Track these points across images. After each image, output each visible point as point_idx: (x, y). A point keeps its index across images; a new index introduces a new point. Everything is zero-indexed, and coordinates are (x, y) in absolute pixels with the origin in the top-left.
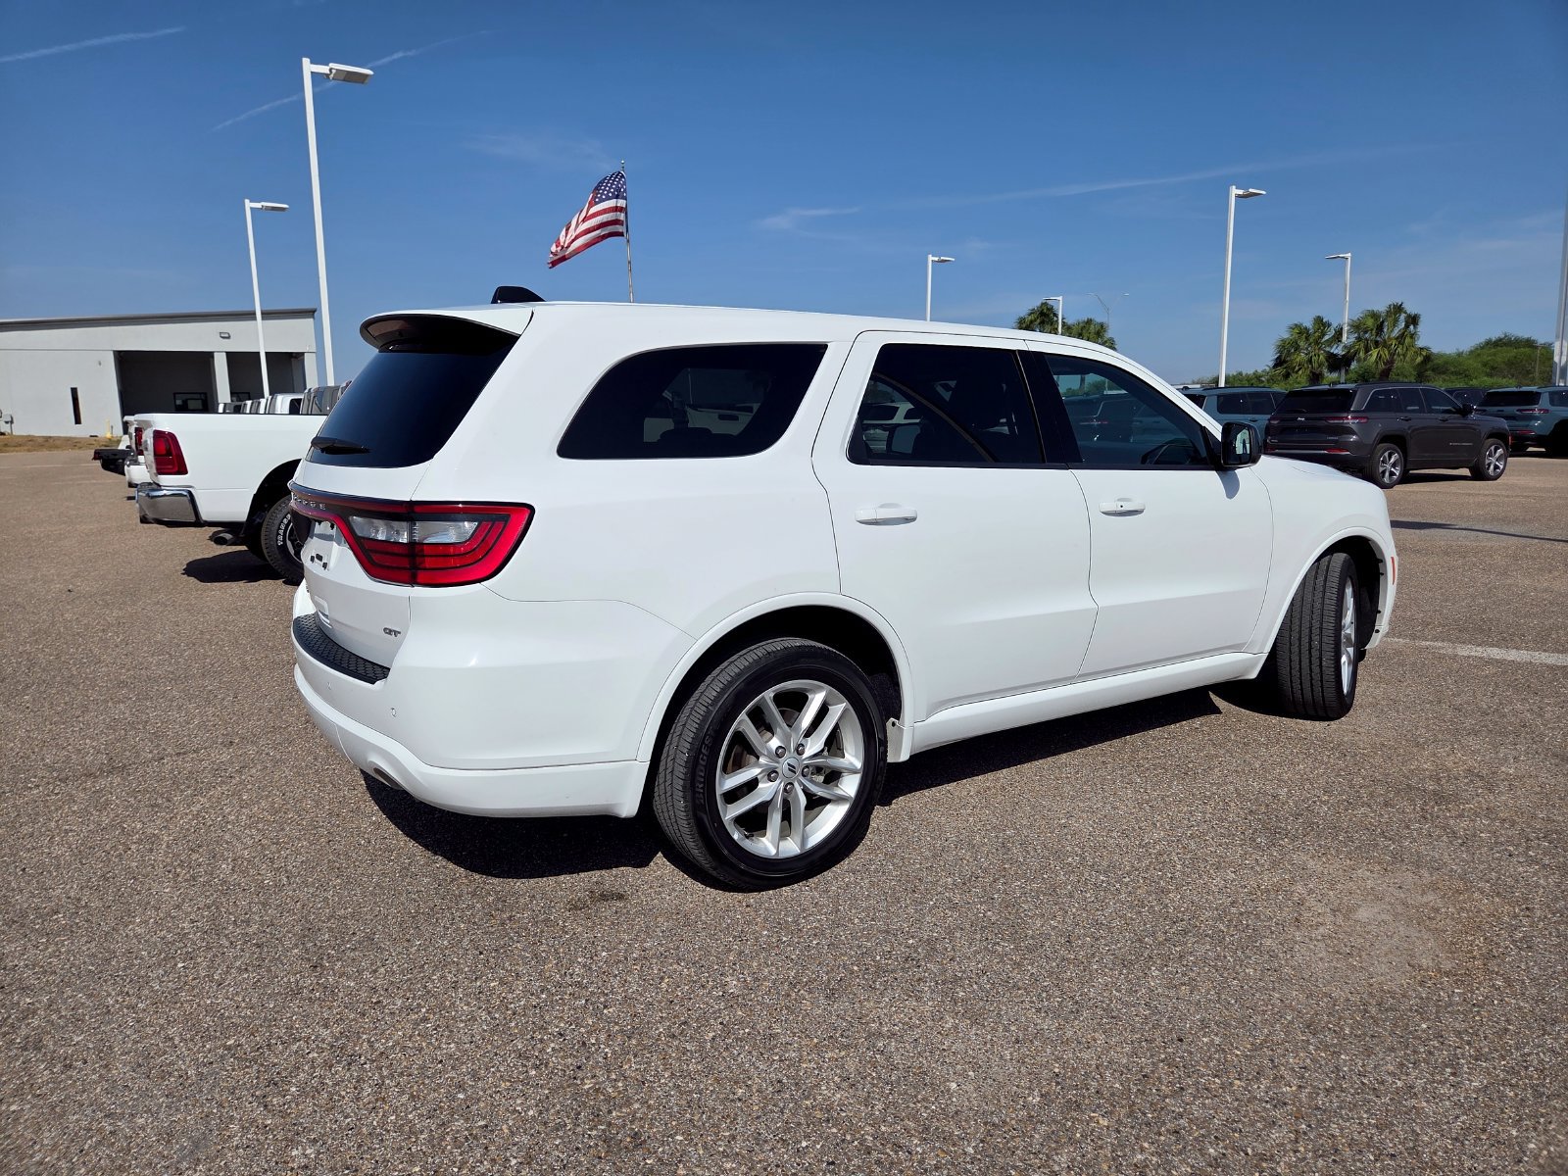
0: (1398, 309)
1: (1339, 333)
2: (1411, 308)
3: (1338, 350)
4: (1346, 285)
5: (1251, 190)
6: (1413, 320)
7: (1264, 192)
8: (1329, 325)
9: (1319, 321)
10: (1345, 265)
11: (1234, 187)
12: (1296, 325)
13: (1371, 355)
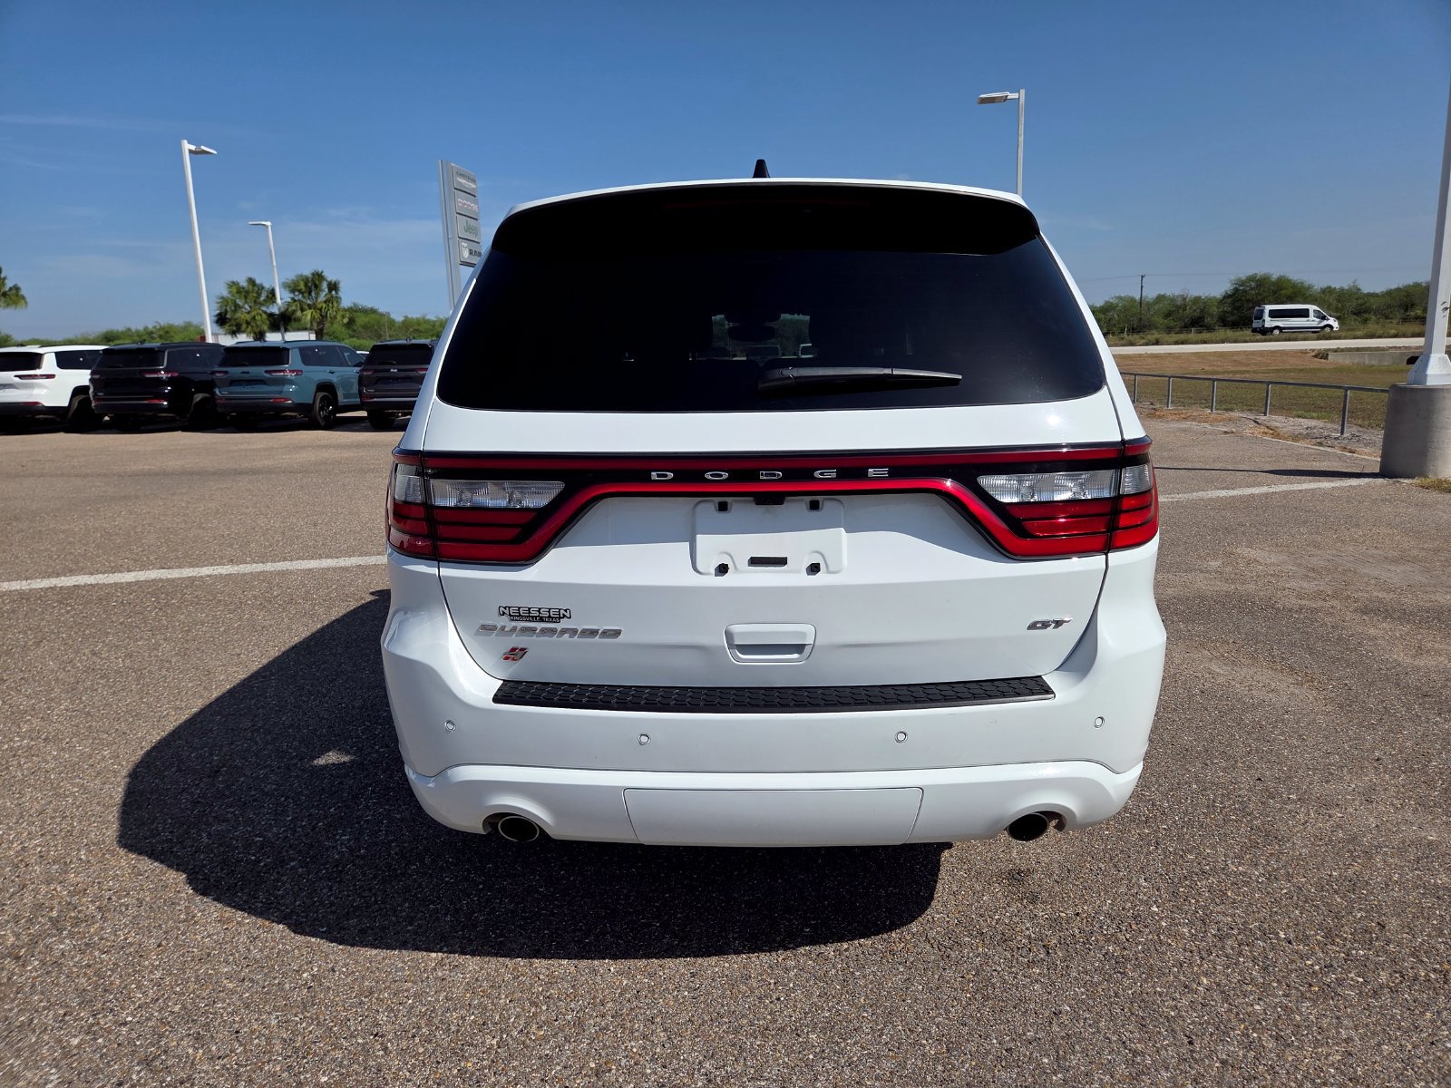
0: (318, 277)
1: (272, 292)
2: (330, 276)
3: (275, 310)
4: (271, 251)
5: (203, 148)
6: (333, 287)
7: (215, 152)
8: (263, 288)
9: (251, 281)
10: (267, 231)
11: (186, 141)
12: (233, 283)
13: (306, 315)
